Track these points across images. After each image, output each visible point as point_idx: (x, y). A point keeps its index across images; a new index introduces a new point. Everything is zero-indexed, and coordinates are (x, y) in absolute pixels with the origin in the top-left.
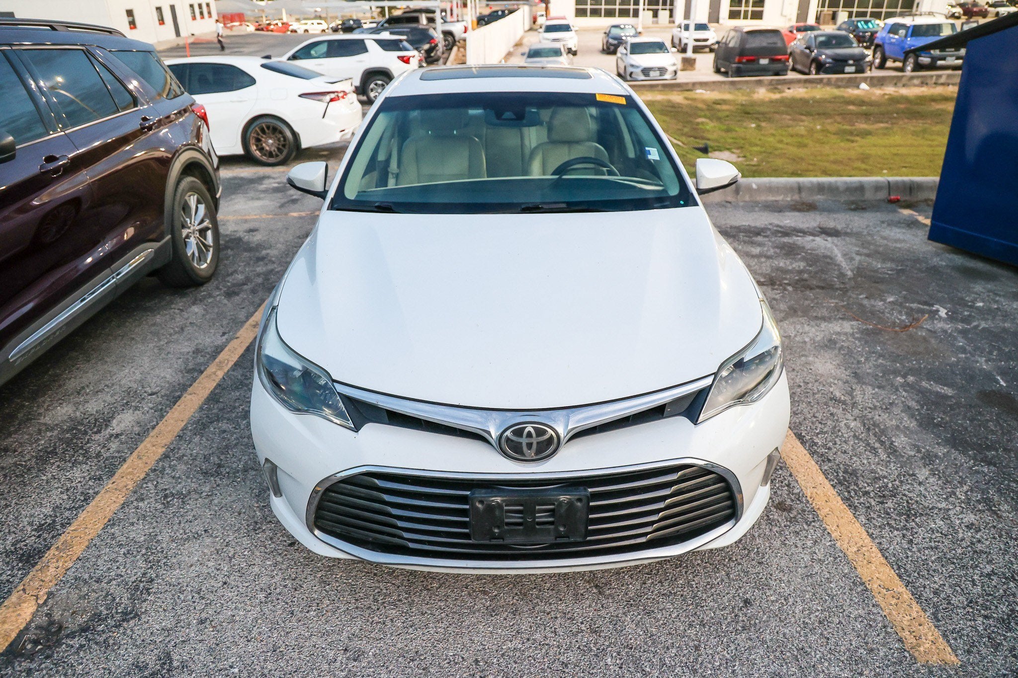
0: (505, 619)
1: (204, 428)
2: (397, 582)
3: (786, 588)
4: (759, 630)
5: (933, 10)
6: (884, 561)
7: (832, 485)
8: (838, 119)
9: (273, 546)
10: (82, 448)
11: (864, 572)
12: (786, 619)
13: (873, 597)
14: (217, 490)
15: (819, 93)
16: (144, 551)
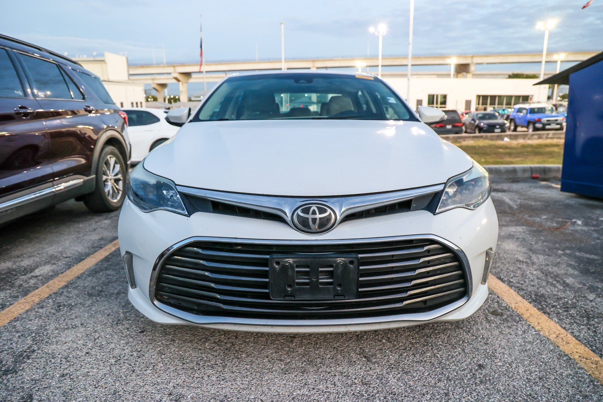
0: (296, 376)
1: (96, 273)
2: (216, 354)
3: (509, 358)
4: (494, 383)
5: (540, 100)
6: (579, 342)
7: (529, 302)
8: (494, 156)
9: (128, 333)
10: (10, 282)
11: (566, 349)
12: (512, 376)
13: (577, 363)
14: (96, 303)
15: (482, 143)
16: (34, 335)
